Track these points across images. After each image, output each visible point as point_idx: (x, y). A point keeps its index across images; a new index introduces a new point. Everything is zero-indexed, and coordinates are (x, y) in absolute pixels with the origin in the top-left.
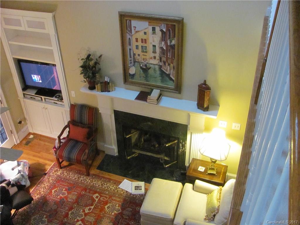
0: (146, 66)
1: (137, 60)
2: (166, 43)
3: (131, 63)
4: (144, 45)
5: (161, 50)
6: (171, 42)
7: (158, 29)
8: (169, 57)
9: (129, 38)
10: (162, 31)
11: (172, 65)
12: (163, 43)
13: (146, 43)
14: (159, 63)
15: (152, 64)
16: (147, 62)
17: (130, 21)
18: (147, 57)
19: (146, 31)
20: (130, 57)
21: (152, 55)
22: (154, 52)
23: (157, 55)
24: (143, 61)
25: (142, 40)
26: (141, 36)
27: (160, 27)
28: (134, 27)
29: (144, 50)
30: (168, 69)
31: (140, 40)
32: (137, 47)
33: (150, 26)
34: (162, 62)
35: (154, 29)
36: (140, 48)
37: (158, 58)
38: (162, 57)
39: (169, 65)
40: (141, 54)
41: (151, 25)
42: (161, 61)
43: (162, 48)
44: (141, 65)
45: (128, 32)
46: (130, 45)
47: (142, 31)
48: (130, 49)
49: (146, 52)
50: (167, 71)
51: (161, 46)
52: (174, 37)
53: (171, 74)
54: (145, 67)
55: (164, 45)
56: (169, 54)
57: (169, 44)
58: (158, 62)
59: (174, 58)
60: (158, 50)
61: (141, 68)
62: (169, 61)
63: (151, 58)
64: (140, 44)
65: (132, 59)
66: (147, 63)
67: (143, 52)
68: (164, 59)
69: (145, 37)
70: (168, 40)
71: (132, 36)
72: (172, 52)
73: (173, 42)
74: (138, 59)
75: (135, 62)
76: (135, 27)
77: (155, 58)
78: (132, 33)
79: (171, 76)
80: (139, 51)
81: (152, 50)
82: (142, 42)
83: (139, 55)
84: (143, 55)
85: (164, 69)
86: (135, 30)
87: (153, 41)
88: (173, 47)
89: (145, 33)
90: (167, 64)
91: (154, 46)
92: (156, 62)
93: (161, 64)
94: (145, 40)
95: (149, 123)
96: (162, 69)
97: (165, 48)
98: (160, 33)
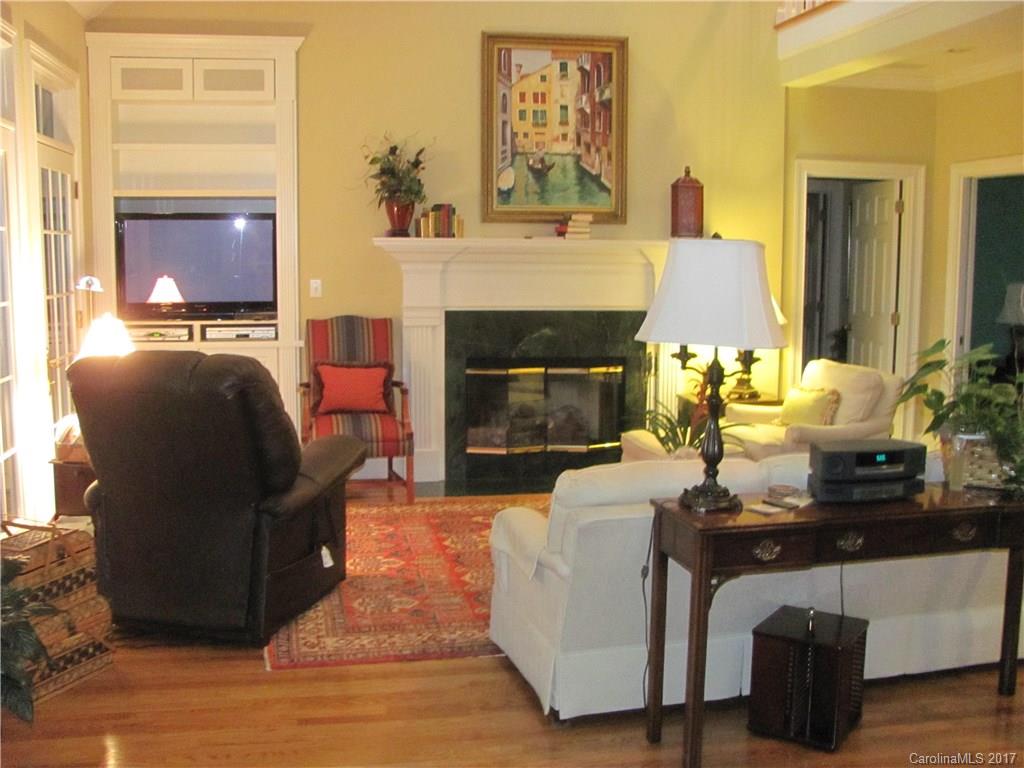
0: (542, 161)
1: (520, 150)
2: (591, 98)
3: (504, 159)
4: (540, 107)
5: (579, 116)
6: (602, 93)
7: (572, 67)
8: (597, 130)
9: (504, 95)
10: (581, 69)
11: (604, 150)
12: (584, 98)
13: (544, 101)
14: (574, 149)
15: (556, 154)
16: (545, 150)
17: (509, 51)
18: (547, 138)
19: (544, 73)
20: (504, 143)
21: (558, 130)
22: (564, 123)
23: (571, 130)
24: (535, 150)
25: (535, 96)
26: (533, 85)
27: (578, 61)
28: (517, 65)
29: (540, 119)
30: (595, 164)
31: (529, 98)
32: (522, 115)
33: (554, 62)
34: (583, 146)
35: (564, 67)
36: (530, 116)
37: (571, 136)
38: (582, 134)
39: (598, 150)
40: (532, 131)
41: (557, 59)
42: (579, 143)
43: (581, 111)
44: (531, 162)
45: (501, 78)
46: (504, 110)
47: (535, 73)
48: (504, 123)
49: (545, 125)
50: (593, 167)
51: (580, 106)
52: (610, 79)
53: (603, 175)
54: (540, 166)
55: (586, 103)
56: (597, 124)
57: (597, 99)
58: (571, 147)
59: (610, 131)
60: (572, 116)
61: (531, 168)
62: (597, 142)
63: (557, 140)
64: (530, 106)
65: (508, 147)
66: (547, 153)
67: (536, 125)
68: (586, 138)
69: (541, 88)
70: (596, 90)
71: (511, 88)
72: (605, 117)
73: (607, 94)
74: (523, 147)
75: (514, 155)
76: (521, 66)
77: (565, 136)
78: (511, 81)
79: (603, 179)
80: (526, 126)
81: (559, 120)
82: (536, 101)
83: (526, 135)
84: (536, 134)
85: (587, 163)
86: (519, 72)
87: (562, 96)
88: (606, 105)
89: (543, 78)
90: (593, 150)
91: (564, 108)
92: (568, 147)
93: (579, 152)
94: (543, 95)
95: (547, 331)
96: (581, 163)
97: (588, 111)
98: (579, 74)
